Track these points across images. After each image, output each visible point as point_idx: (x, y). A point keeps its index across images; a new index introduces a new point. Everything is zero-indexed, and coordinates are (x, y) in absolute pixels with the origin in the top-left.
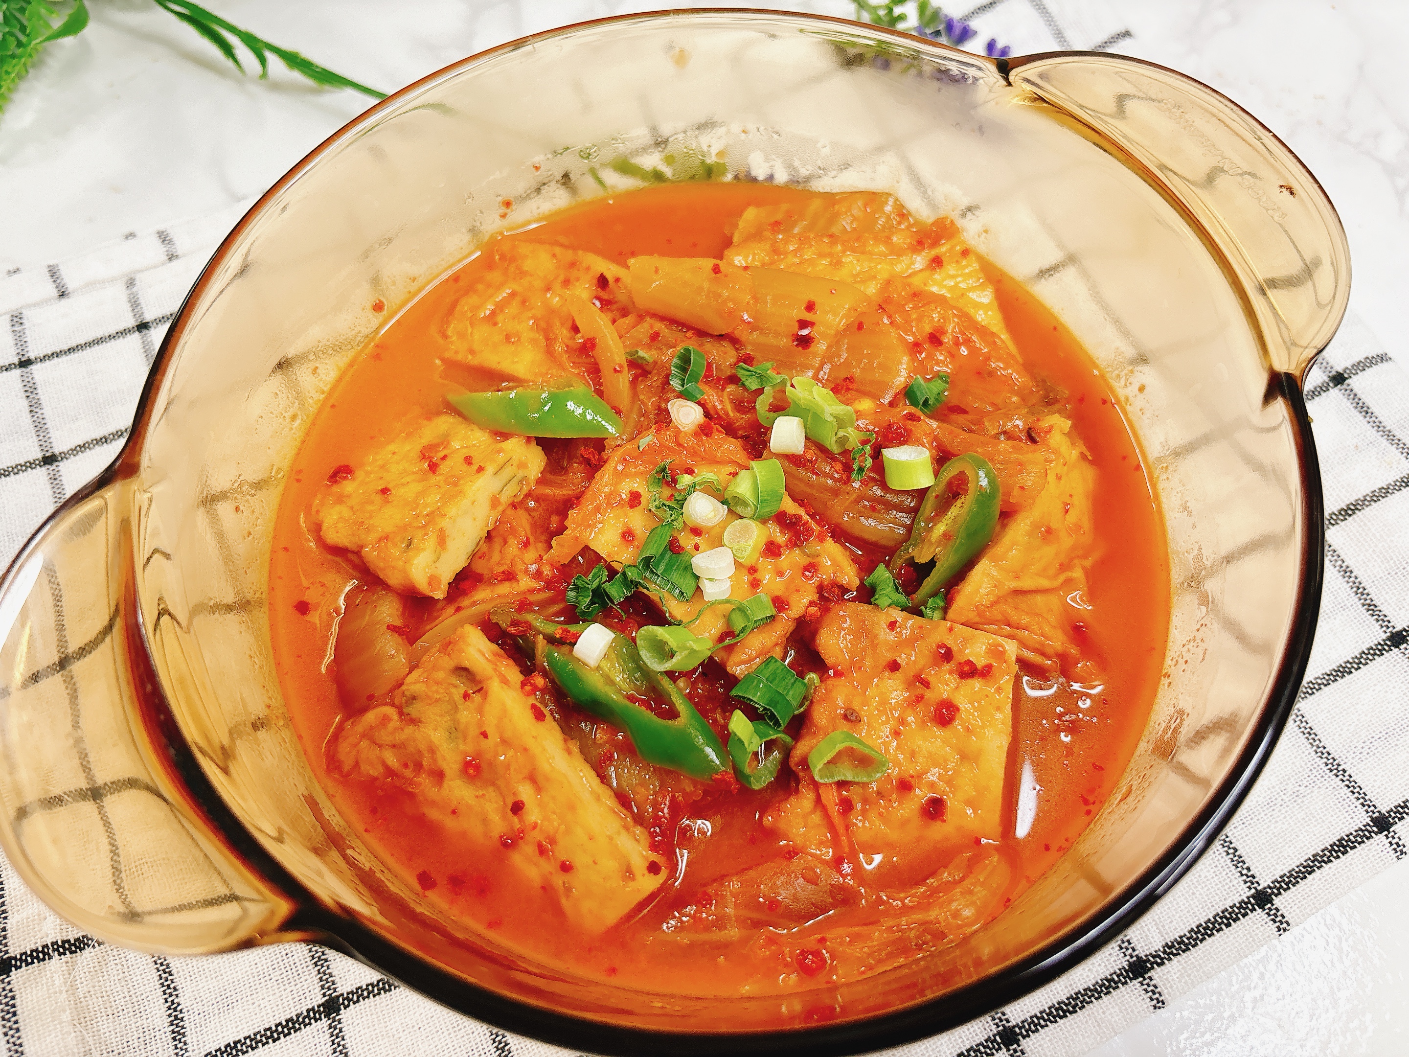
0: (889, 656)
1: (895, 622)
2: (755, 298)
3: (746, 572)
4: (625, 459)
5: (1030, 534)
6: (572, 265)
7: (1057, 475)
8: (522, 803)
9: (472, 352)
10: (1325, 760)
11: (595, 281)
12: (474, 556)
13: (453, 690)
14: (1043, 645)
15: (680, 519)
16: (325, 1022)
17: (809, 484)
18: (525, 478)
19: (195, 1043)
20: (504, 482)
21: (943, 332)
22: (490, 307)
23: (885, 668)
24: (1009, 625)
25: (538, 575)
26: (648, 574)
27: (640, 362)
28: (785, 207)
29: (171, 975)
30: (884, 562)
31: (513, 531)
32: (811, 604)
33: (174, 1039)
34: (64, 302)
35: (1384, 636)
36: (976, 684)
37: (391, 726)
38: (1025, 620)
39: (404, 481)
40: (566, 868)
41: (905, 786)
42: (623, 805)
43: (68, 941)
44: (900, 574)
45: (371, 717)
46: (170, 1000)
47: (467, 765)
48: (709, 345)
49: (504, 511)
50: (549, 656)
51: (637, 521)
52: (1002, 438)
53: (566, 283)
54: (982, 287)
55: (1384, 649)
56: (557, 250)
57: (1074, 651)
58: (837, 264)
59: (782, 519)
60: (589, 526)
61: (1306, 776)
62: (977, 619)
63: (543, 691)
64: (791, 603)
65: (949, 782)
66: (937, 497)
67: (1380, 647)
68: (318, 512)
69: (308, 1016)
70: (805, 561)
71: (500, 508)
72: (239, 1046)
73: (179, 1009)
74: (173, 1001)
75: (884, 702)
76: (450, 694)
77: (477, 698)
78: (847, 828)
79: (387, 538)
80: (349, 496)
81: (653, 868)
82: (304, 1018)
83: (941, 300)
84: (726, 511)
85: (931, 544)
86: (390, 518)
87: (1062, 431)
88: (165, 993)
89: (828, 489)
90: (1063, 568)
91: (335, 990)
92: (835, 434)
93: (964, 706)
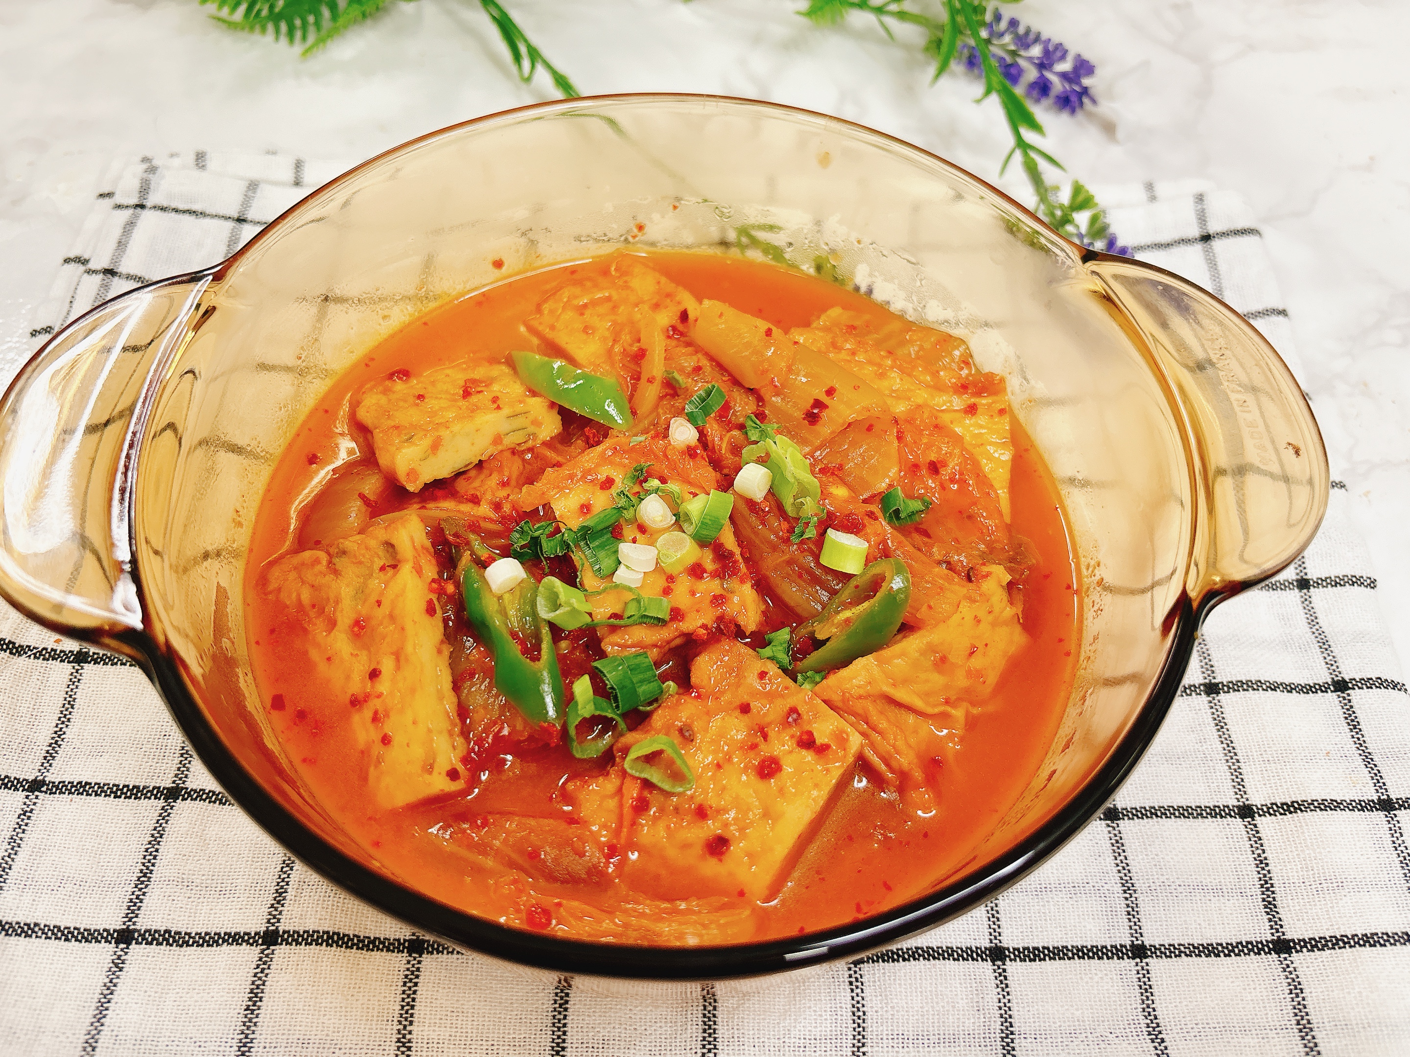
0: (746, 698)
1: (766, 673)
2: (789, 368)
3: (665, 578)
4: (616, 448)
5: (923, 653)
6: (668, 295)
7: (976, 617)
8: (380, 672)
9: (552, 328)
10: (1149, 1022)
11: (679, 314)
12: (459, 474)
13: (376, 559)
14: (891, 756)
15: (632, 510)
16: (161, 803)
17: (756, 533)
18: (534, 434)
19: (58, 769)
20: (514, 427)
21: (945, 465)
22: (586, 300)
23: (735, 708)
24: (867, 723)
25: (497, 507)
26: (582, 544)
27: (674, 383)
28: (867, 317)
29: (72, 708)
30: (791, 626)
31: (500, 470)
32: (704, 626)
33: (45, 758)
35: (1270, 938)
36: (808, 756)
37: (318, 568)
38: (883, 725)
39: (439, 396)
40: (386, 740)
41: (701, 813)
42: (459, 715)
43: (14, 643)
44: (798, 641)
45: (308, 555)
46: (60, 726)
47: (357, 623)
48: (737, 393)
49: (502, 451)
50: (467, 572)
51: (599, 502)
52: (944, 566)
53: (656, 306)
54: (1004, 445)
55: (1264, 950)
56: (663, 280)
57: (918, 775)
58: (882, 376)
59: (718, 550)
60: (558, 487)
61: (1122, 1026)
62: (840, 704)
63: (451, 598)
64: (686, 619)
65: (742, 830)
66: (857, 587)
67: (1260, 946)
68: (364, 393)
69: (152, 792)
70: (718, 591)
71: (500, 448)
72: (88, 787)
73: (62, 737)
74: (61, 728)
76: (372, 562)
77: (390, 572)
78: (633, 824)
79: (399, 427)
80: (393, 393)
81: (453, 774)
82: (148, 792)
83: (958, 440)
84: (673, 521)
85: (833, 624)
86: (409, 415)
87: (999, 582)
88: (59, 720)
89: (769, 542)
90: (947, 702)
91: (184, 782)
92: (795, 498)
93: (788, 769)
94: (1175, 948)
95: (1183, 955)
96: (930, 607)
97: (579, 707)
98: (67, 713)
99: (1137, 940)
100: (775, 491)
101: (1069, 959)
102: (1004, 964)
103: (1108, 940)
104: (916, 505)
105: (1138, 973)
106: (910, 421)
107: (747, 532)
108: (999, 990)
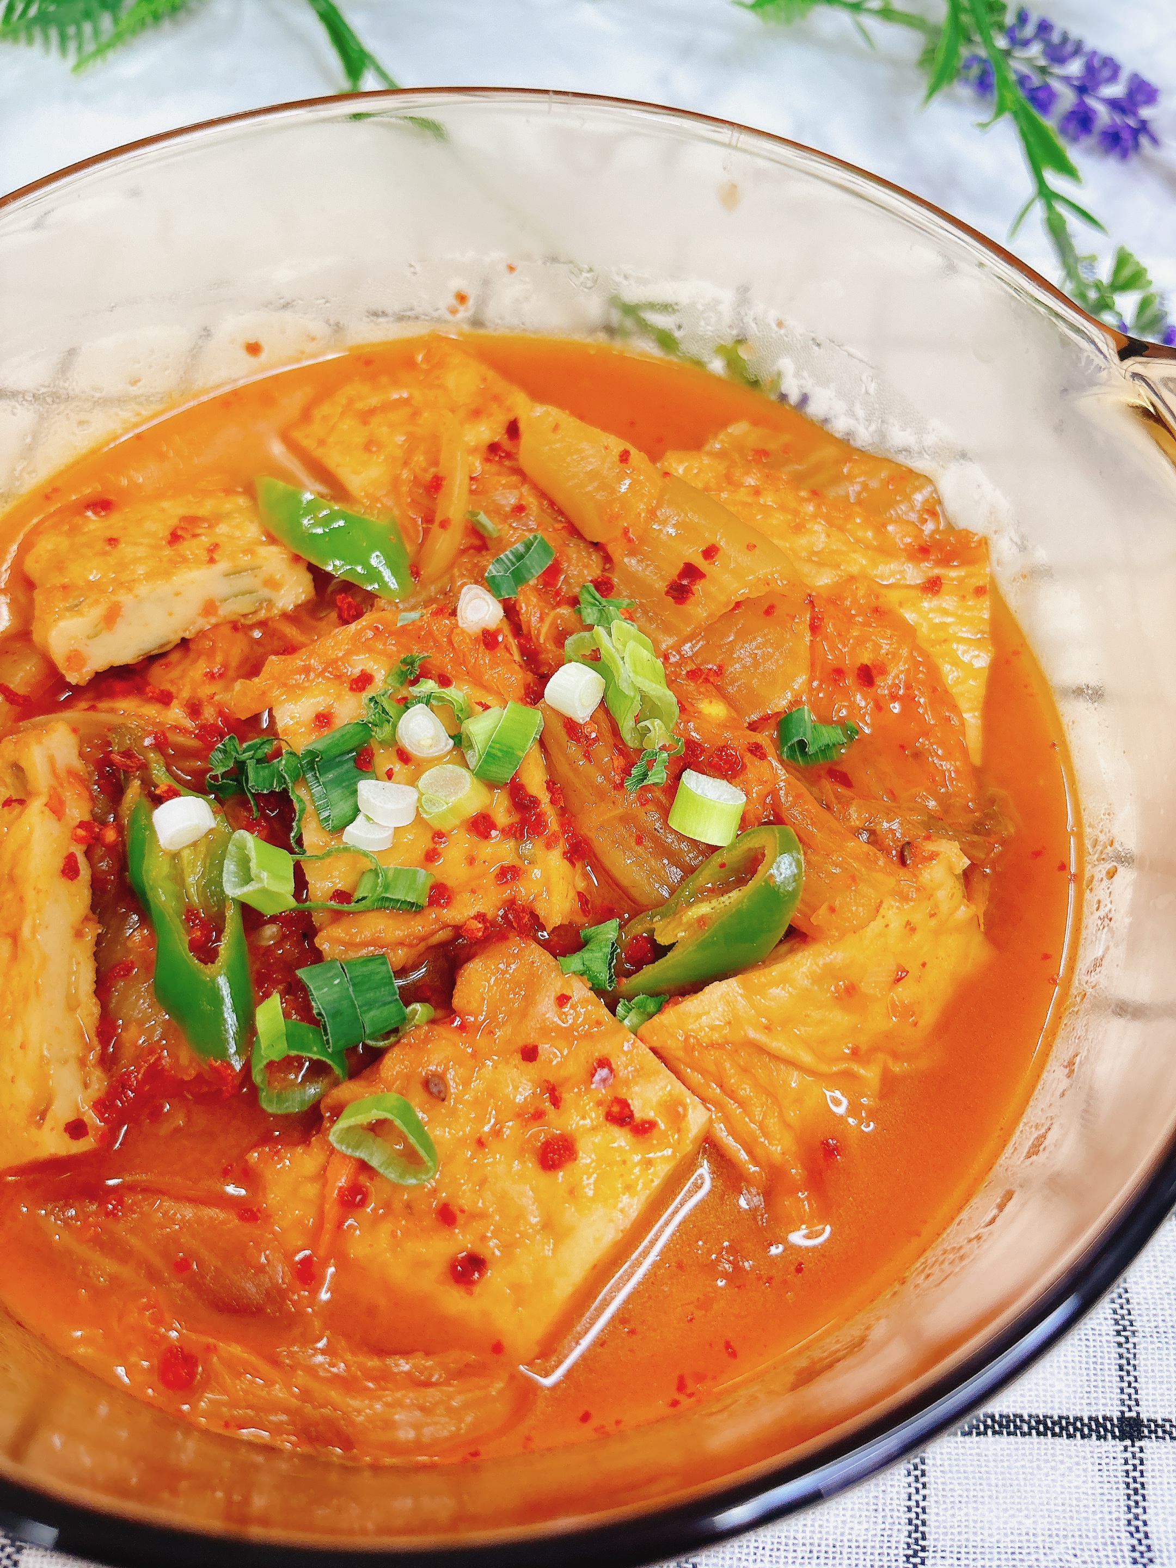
0: (531, 1037)
1: (570, 997)
2: (652, 514)
3: (430, 836)
4: (379, 627)
5: (818, 980)
7: (908, 923)
9: (322, 443)
11: (506, 425)
12: (152, 659)
14: (755, 1139)
15: (387, 727)
17: (576, 771)
18: (268, 601)
20: (237, 589)
21: (883, 671)
22: (374, 401)
24: (721, 1087)
25: (194, 710)
26: (309, 776)
27: (481, 531)
28: (786, 438)
30: (621, 919)
31: (212, 652)
32: (480, 917)
36: (621, 1138)
39: (140, 540)
41: (446, 1216)
42: (99, 1034)
44: (628, 945)
48: (574, 549)
49: (216, 625)
50: (135, 811)
51: (348, 708)
52: (865, 836)
53: (476, 413)
54: (980, 644)
56: (491, 374)
57: (796, 1172)
58: (799, 529)
59: (517, 794)
60: (285, 685)
62: (678, 1056)
64: (455, 903)
65: (508, 1247)
66: (722, 866)
68: (41, 533)
70: (510, 860)
71: (213, 620)
75: (490, 1093)
77: (15, 811)
78: (339, 1225)
79: (67, 588)
81: (77, 1129)
83: (907, 632)
84: (450, 748)
85: (680, 924)
86: (88, 569)
87: (951, 869)
89: (595, 787)
90: (854, 1055)
92: (637, 720)
93: (585, 1158)
96: (832, 910)
97: (263, 1045)
99: (1130, 1410)
100: (609, 704)
101: (1023, 1434)
103: (1086, 1408)
104: (831, 735)
105: (1126, 1463)
106: (834, 599)
107: (563, 768)
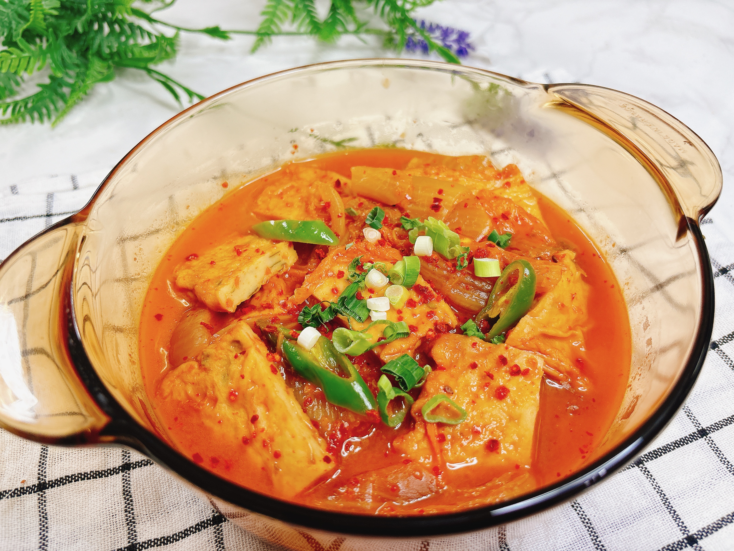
0: (471, 361)
1: (476, 344)
2: (413, 187)
3: (396, 313)
4: (338, 255)
5: (552, 305)
6: (324, 177)
8: (258, 416)
9: (268, 209)
11: (334, 184)
12: (253, 296)
13: (230, 353)
14: (559, 365)
15: (363, 282)
17: (435, 274)
18: (285, 264)
20: (274, 262)
21: (509, 214)
22: (280, 191)
23: (469, 367)
24: (540, 352)
25: (284, 306)
26: (343, 308)
27: (352, 215)
29: (47, 520)
30: (472, 318)
31: (275, 287)
32: (430, 330)
34: (76, 192)
36: (521, 379)
37: (194, 371)
38: (548, 350)
39: (223, 259)
40: (277, 455)
42: (314, 426)
45: (184, 367)
46: (43, 533)
47: (231, 394)
48: (387, 210)
49: (272, 277)
50: (284, 345)
51: (341, 285)
52: (538, 259)
54: (530, 198)
56: (317, 170)
57: (576, 370)
59: (418, 289)
60: (315, 284)
61: (715, 474)
62: (523, 346)
63: (279, 362)
64: (419, 329)
65: (502, 432)
66: (502, 283)
68: (176, 271)
70: (429, 310)
71: (271, 275)
73: (46, 539)
74: (44, 535)
75: (467, 385)
76: (228, 356)
77: (242, 357)
78: (441, 451)
79: (209, 280)
80: (194, 267)
84: (388, 281)
85: (498, 307)
86: (213, 273)
87: (571, 259)
88: (41, 529)
89: (444, 276)
90: (570, 329)
91: (136, 540)
93: (512, 389)
94: (718, 424)
95: (723, 426)
96: (548, 279)
97: (387, 394)
98: (44, 523)
99: (699, 427)
101: (673, 450)
102: (644, 465)
103: (686, 433)
104: (506, 237)
105: (708, 444)
107: (430, 275)
108: (649, 479)
